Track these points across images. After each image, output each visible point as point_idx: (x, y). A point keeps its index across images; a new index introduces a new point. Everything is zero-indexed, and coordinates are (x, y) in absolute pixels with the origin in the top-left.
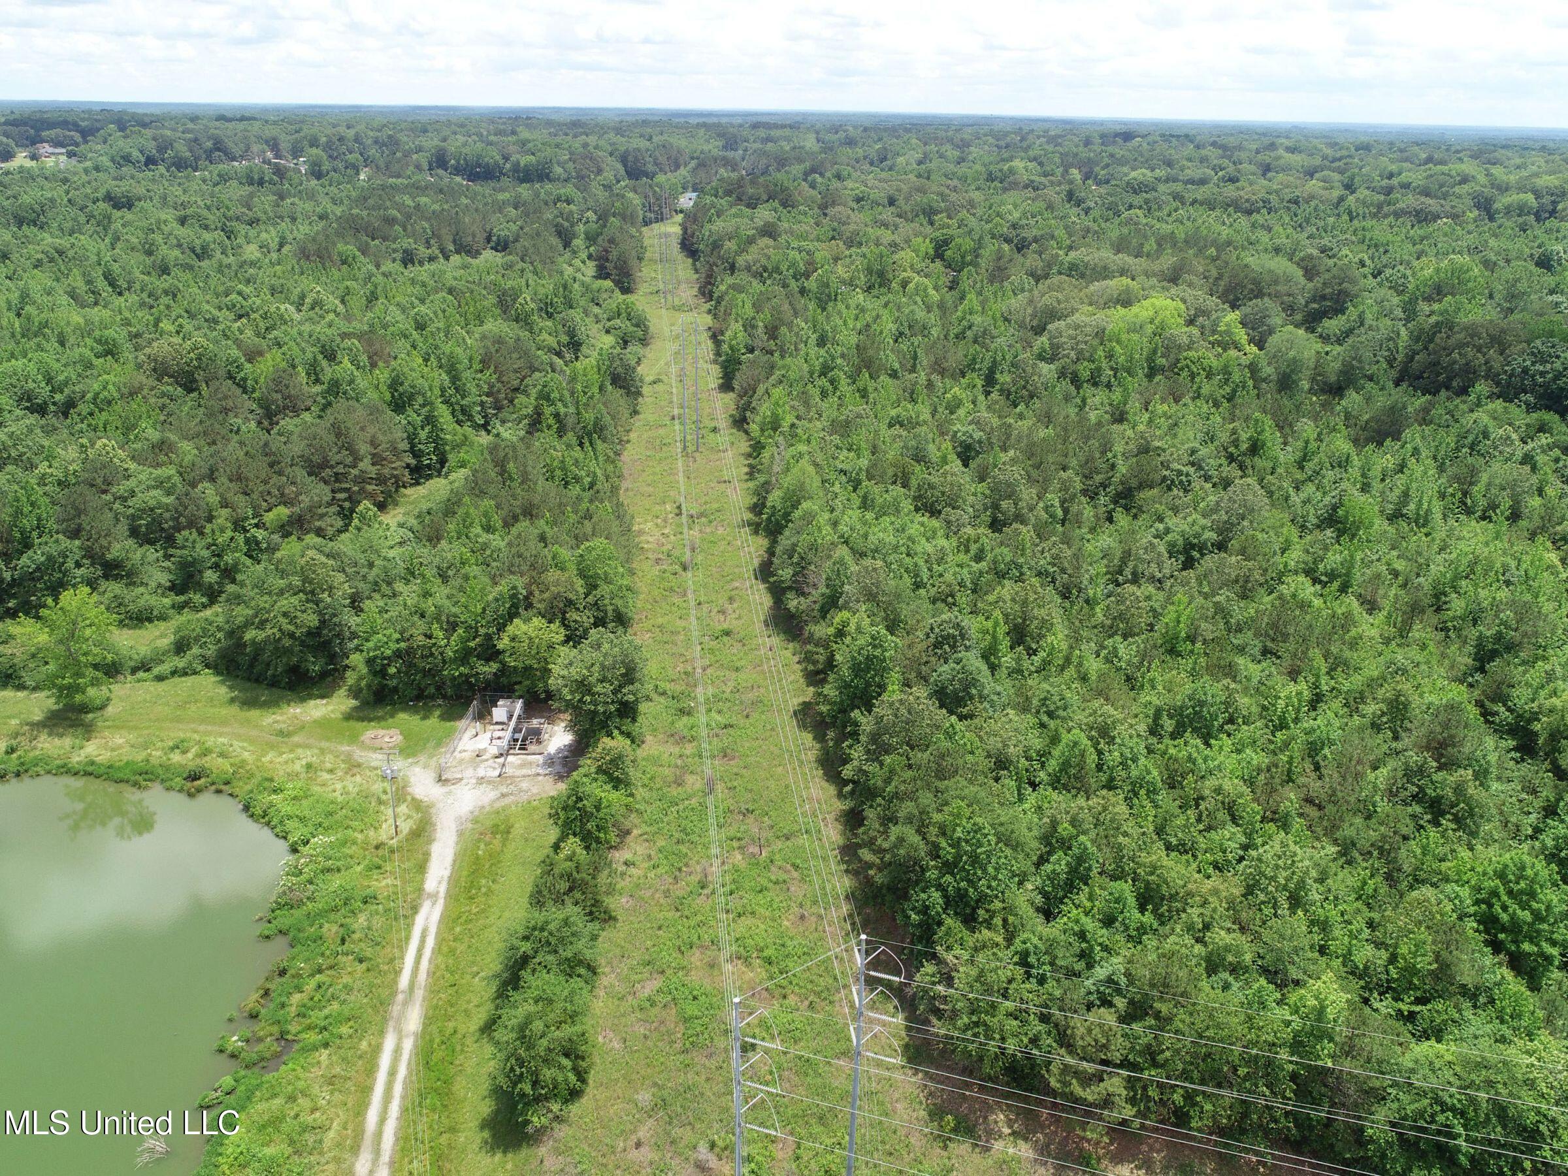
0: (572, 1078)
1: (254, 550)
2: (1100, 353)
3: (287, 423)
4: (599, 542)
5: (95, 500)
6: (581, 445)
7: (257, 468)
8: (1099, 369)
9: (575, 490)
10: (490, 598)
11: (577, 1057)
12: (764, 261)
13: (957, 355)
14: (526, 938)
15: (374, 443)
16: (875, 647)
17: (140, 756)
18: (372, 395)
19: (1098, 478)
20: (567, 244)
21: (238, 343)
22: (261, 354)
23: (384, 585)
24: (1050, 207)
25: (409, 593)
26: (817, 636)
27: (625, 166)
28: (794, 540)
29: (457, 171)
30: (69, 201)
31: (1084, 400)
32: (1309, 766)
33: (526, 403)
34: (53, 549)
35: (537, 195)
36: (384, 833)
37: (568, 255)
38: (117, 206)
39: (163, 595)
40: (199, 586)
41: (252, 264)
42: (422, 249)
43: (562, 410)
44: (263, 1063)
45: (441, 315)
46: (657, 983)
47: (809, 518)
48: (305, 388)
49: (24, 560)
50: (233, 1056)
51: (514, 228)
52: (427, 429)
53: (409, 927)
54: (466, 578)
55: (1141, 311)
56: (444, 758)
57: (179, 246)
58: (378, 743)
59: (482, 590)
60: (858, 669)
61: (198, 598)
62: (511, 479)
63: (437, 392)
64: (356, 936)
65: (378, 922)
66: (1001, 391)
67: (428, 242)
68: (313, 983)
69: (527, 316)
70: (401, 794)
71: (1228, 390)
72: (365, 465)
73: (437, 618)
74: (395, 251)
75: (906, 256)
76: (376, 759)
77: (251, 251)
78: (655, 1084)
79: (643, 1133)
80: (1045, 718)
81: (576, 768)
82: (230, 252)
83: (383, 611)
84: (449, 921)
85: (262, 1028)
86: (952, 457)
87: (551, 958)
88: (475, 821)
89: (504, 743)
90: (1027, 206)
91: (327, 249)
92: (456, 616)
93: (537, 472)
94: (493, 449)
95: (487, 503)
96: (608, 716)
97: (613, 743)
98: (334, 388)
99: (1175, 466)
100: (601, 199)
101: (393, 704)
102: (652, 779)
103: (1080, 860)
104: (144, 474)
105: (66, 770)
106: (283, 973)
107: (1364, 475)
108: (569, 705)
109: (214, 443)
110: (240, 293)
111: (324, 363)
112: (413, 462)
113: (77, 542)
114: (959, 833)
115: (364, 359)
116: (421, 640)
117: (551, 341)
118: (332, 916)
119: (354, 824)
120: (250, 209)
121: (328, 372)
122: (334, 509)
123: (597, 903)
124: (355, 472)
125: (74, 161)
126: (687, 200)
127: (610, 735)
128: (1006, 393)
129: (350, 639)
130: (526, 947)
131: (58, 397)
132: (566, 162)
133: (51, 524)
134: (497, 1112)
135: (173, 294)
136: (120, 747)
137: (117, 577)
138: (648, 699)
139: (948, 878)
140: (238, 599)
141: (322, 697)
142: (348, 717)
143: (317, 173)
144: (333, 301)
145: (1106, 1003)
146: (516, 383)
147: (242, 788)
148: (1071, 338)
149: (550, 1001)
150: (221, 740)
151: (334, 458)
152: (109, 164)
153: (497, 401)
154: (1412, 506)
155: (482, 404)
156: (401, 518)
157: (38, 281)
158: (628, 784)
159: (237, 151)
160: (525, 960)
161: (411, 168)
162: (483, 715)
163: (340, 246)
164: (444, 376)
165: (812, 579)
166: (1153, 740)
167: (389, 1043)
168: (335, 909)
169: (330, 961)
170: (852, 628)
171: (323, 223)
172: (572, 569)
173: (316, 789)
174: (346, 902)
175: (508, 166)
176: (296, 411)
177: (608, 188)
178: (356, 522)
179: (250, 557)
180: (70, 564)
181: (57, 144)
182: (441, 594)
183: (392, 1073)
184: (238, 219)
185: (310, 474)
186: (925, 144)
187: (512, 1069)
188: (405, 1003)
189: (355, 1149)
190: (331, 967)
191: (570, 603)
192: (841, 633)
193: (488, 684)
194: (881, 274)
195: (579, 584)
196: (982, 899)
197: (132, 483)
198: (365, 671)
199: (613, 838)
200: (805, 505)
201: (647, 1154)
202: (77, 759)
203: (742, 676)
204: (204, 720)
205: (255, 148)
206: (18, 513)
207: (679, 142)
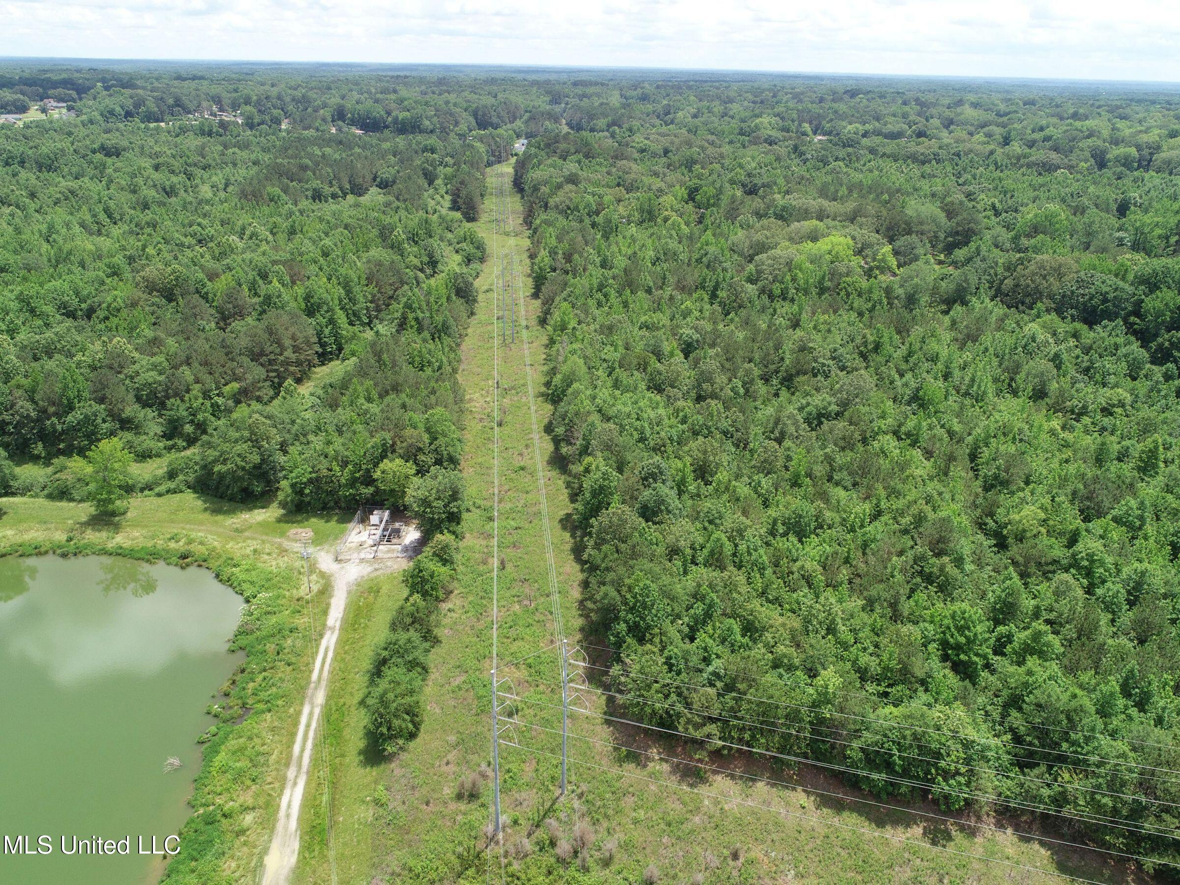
0: (410, 726)
1: (216, 410)
2: (788, 278)
3: (237, 325)
4: (439, 410)
5: (113, 379)
6: (433, 339)
7: (218, 356)
8: (787, 288)
9: (428, 371)
10: (369, 446)
11: (414, 715)
12: (567, 202)
13: (693, 276)
14: (386, 649)
15: (294, 338)
16: (604, 479)
17: (150, 544)
18: (293, 304)
19: (772, 367)
20: (431, 183)
21: (202, 267)
22: (217, 275)
23: (301, 436)
24: (778, 159)
25: (317, 442)
26: (574, 472)
27: (476, 119)
28: (566, 408)
29: (353, 123)
30: (75, 151)
31: (775, 310)
32: (860, 554)
33: (397, 308)
34: (88, 411)
35: (410, 145)
36: (303, 591)
37: (431, 191)
38: (108, 154)
39: (158, 441)
40: (181, 435)
41: (207, 202)
42: (326, 188)
43: (421, 315)
44: (233, 720)
45: (339, 244)
46: (463, 678)
47: (577, 393)
48: (247, 299)
49: (70, 418)
50: (216, 716)
51: (393, 171)
52: (330, 327)
53: (318, 646)
54: (355, 433)
55: (823, 245)
56: (340, 547)
57: (155, 186)
58: (298, 537)
59: (364, 440)
60: (595, 494)
61: (181, 443)
62: (385, 364)
63: (337, 302)
64: (286, 651)
65: (299, 643)
66: (720, 302)
67: (331, 183)
68: (261, 677)
69: (400, 244)
70: (313, 568)
71: (870, 305)
72: (289, 353)
73: (335, 459)
74: (307, 190)
75: (667, 200)
76: (297, 547)
77: (206, 191)
78: (458, 732)
79: (450, 757)
80: (707, 524)
81: (421, 552)
82: (190, 190)
83: (301, 453)
84: (341, 642)
85: (231, 701)
86: (678, 352)
87: (399, 660)
88: (358, 585)
89: (377, 537)
90: (761, 158)
91: (259, 190)
92: (347, 457)
93: (402, 360)
94: (373, 345)
95: (369, 383)
96: (441, 521)
97: (443, 538)
98: (268, 300)
99: (821, 360)
100: (458, 146)
101: (307, 512)
102: (468, 560)
103: (711, 606)
104: (145, 361)
105: (105, 552)
106: (243, 671)
107: (947, 367)
108: (417, 515)
109: (188, 338)
110: (199, 225)
111: (260, 282)
112: (320, 350)
113: (103, 406)
114: (637, 590)
115: (287, 279)
116: (325, 472)
117: (416, 262)
118: (271, 639)
119: (284, 586)
120: (204, 157)
121: (263, 288)
122: (268, 383)
123: (429, 631)
124: (281, 358)
125: (73, 114)
126: (520, 146)
127: (442, 533)
128: (722, 304)
129: (280, 471)
130: (385, 653)
131: (83, 306)
132: (432, 117)
133: (86, 394)
134: (367, 746)
135: (154, 225)
136: (137, 538)
137: (128, 429)
138: (468, 510)
139: (630, 616)
140: (210, 445)
141: (263, 508)
142: (279, 520)
143: (250, 125)
144: (264, 232)
145: (712, 685)
146: (391, 293)
147: (214, 564)
148: (769, 266)
149: (399, 684)
150: (200, 534)
151: (268, 349)
152: (99, 118)
153: (378, 306)
154: (975, 388)
155: (367, 308)
156: (311, 389)
157: (59, 215)
158: (452, 563)
159: (192, 107)
160: (384, 661)
161: (319, 121)
162: (364, 520)
163: (269, 189)
164: (342, 291)
165: (576, 434)
166: (770, 538)
167: (306, 710)
168: (273, 636)
169: (271, 665)
170: (593, 467)
171: (256, 169)
172: (421, 426)
173: (260, 565)
174: (279, 632)
175: (390, 119)
176: (242, 316)
177: (462, 136)
178: (282, 393)
179: (214, 415)
180: (99, 420)
181: (60, 99)
182: (338, 443)
183: (308, 726)
184: (195, 165)
185: (252, 360)
186: (700, 100)
187: (376, 720)
188: (316, 688)
189: (287, 765)
190: (272, 668)
191: (420, 449)
192: (587, 470)
193: (367, 500)
194: (650, 212)
195: (426, 438)
196: (649, 627)
197: (136, 367)
198: (290, 491)
199: (441, 595)
200: (575, 385)
201: (452, 768)
202: (110, 545)
203: (529, 496)
204: (189, 522)
205: (205, 104)
206: (66, 387)
207: (517, 99)
